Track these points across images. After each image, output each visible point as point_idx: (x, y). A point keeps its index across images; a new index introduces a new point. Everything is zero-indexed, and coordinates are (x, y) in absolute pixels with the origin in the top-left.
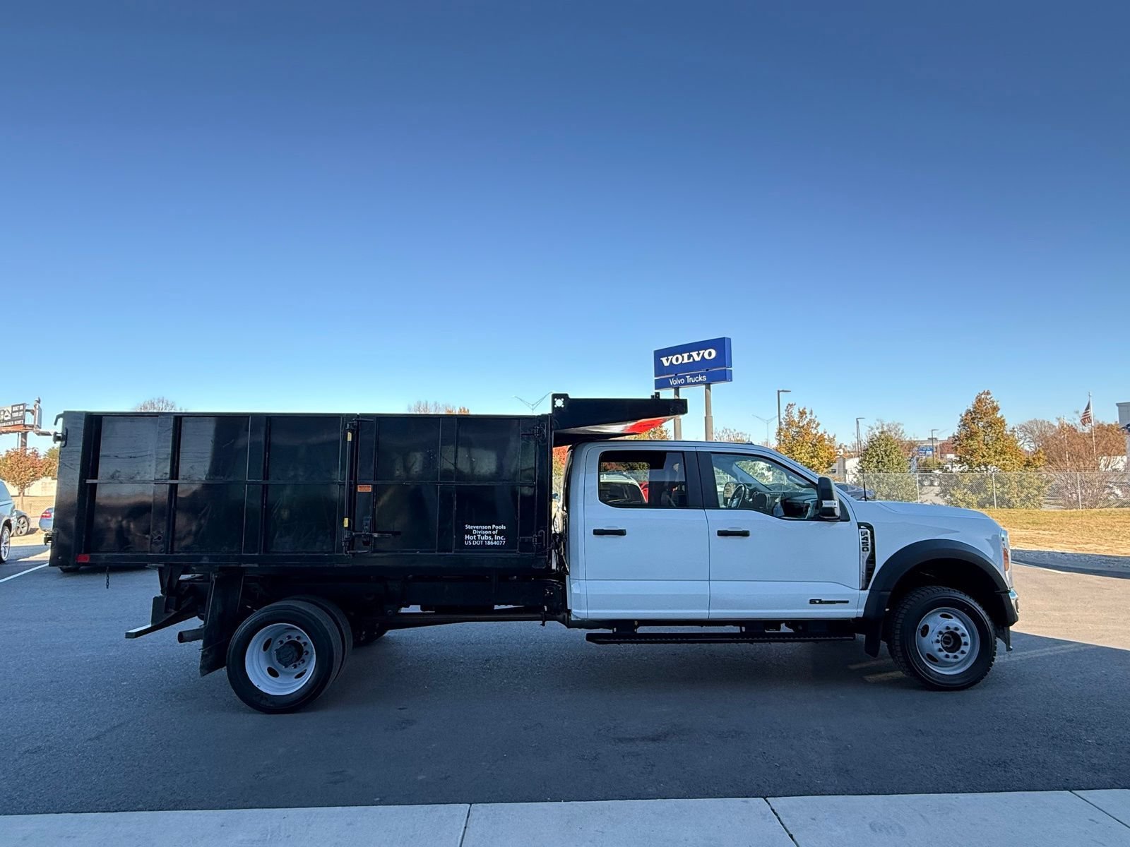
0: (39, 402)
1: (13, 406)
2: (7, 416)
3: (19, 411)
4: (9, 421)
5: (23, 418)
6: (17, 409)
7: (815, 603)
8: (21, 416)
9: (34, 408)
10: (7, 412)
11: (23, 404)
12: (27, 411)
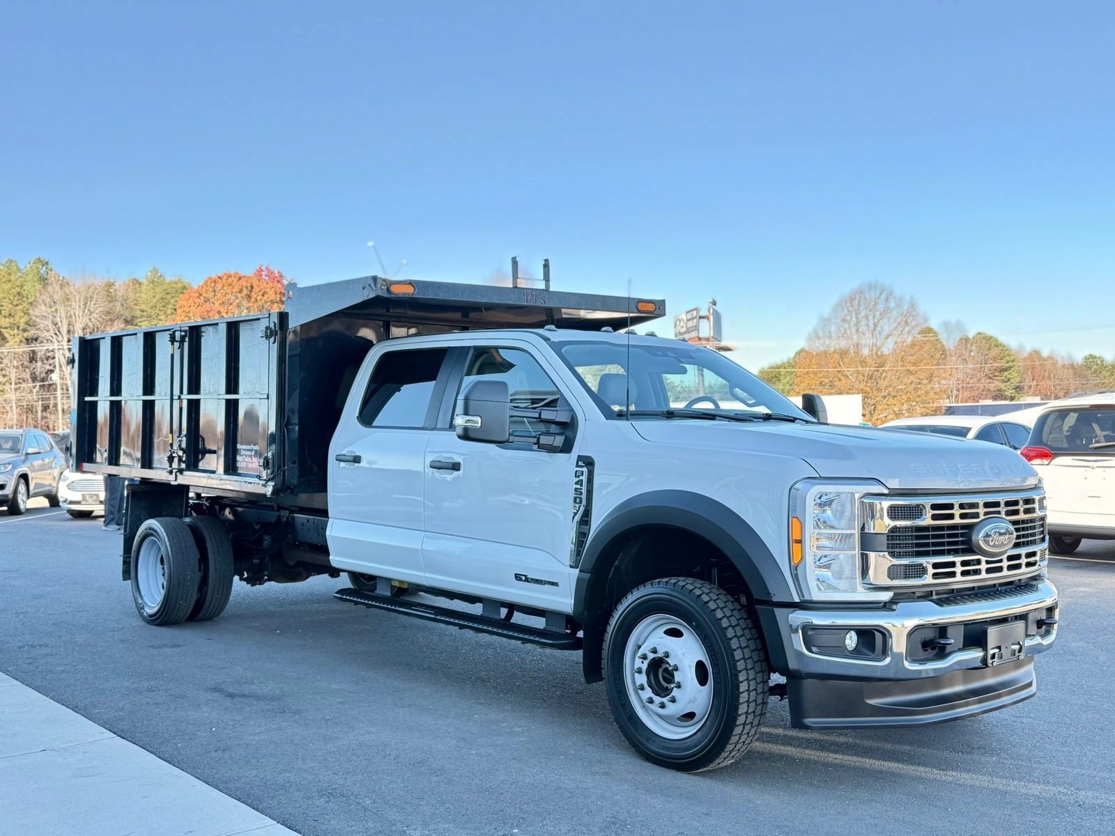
0: (714, 303)
1: (688, 312)
2: (682, 327)
3: (692, 319)
4: (685, 333)
5: (696, 328)
6: (691, 317)
7: (521, 580)
8: (695, 326)
9: (708, 314)
10: (682, 322)
11: (696, 309)
12: (701, 317)
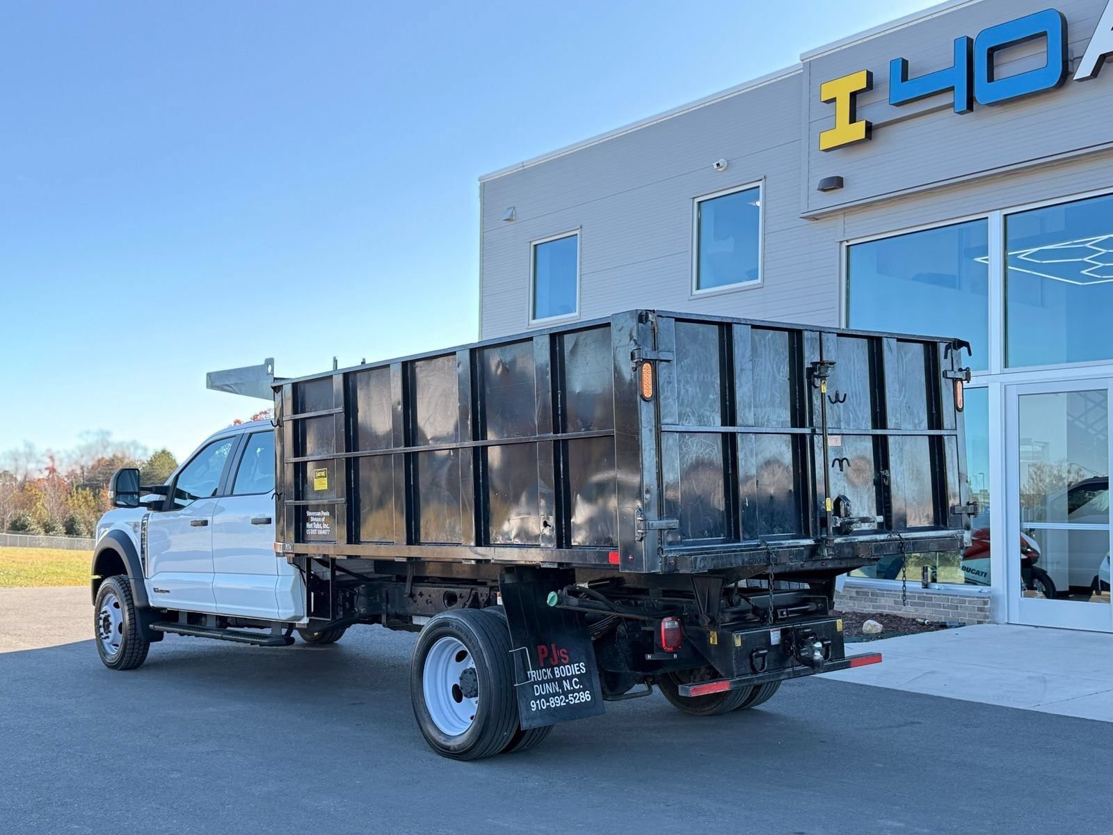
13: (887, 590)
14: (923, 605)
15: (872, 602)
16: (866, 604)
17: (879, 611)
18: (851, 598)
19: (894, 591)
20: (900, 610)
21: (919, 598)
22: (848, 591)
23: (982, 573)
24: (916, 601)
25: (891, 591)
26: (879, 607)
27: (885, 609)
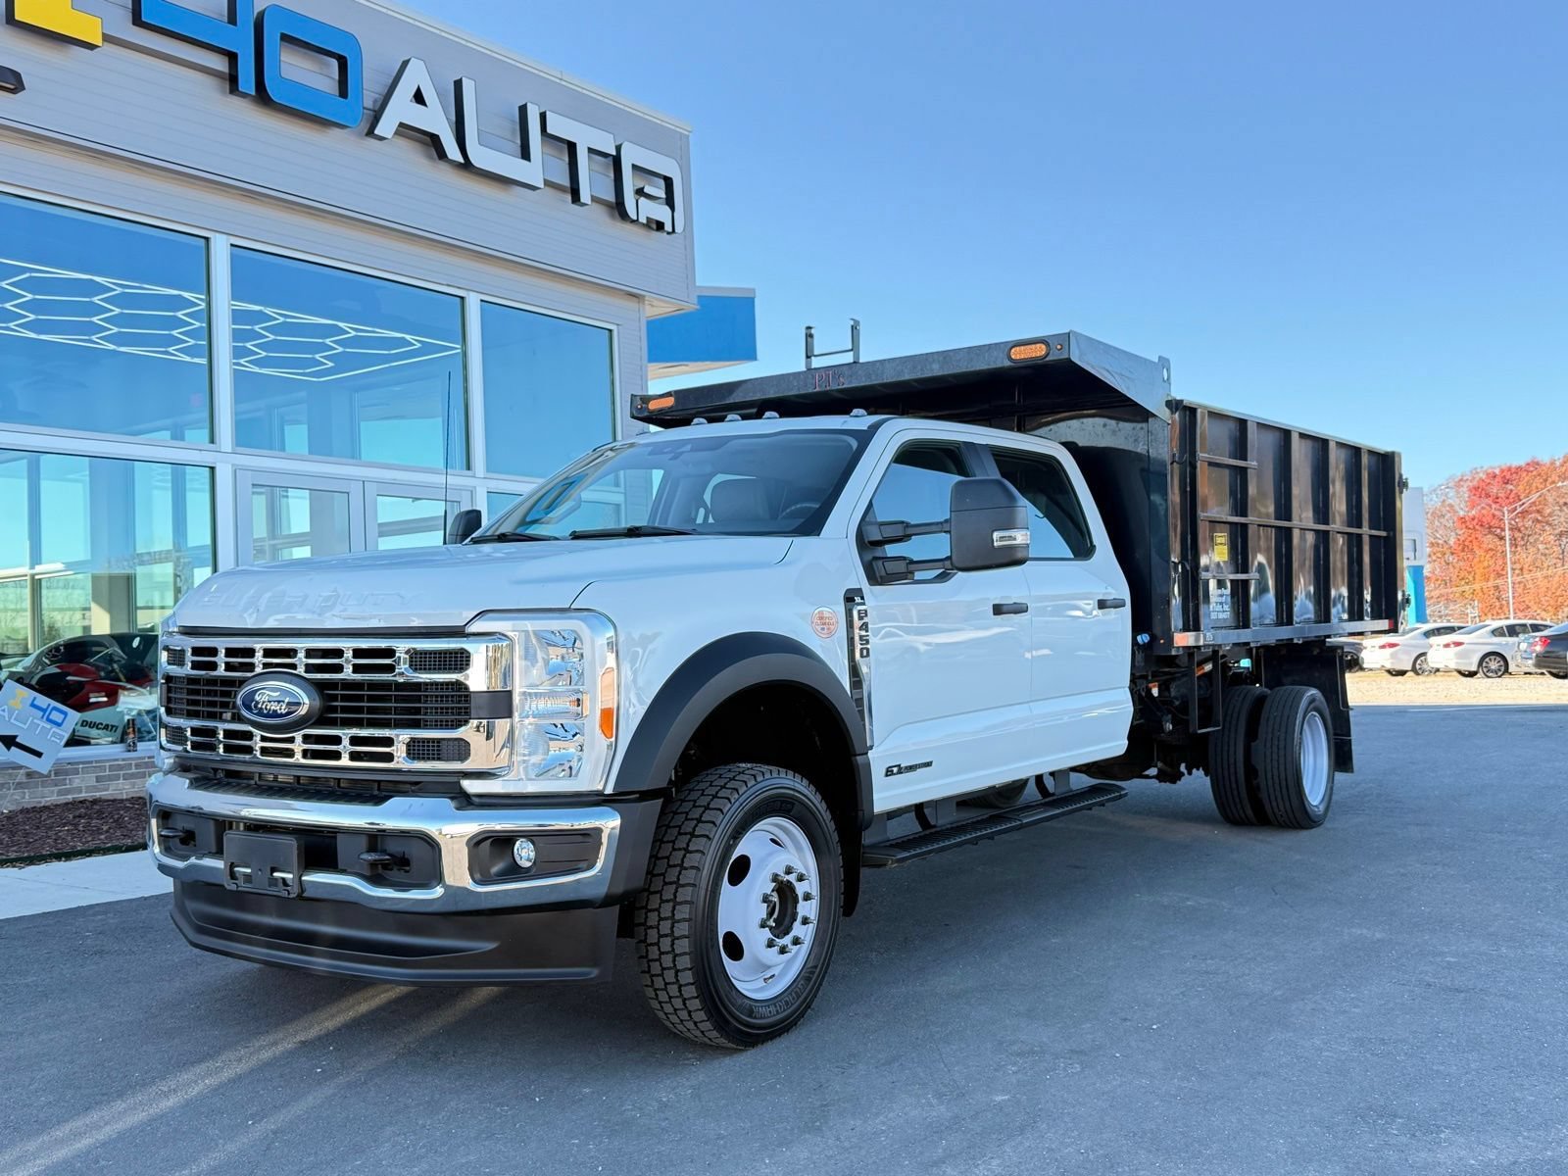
13: (83, 763)
14: (117, 778)
15: (56, 785)
16: (46, 790)
17: (70, 797)
18: (20, 785)
19: (96, 762)
20: (107, 790)
21: (137, 766)
22: (10, 774)
23: (113, 726)
24: (134, 770)
25: (91, 762)
26: (68, 792)
27: (81, 792)
